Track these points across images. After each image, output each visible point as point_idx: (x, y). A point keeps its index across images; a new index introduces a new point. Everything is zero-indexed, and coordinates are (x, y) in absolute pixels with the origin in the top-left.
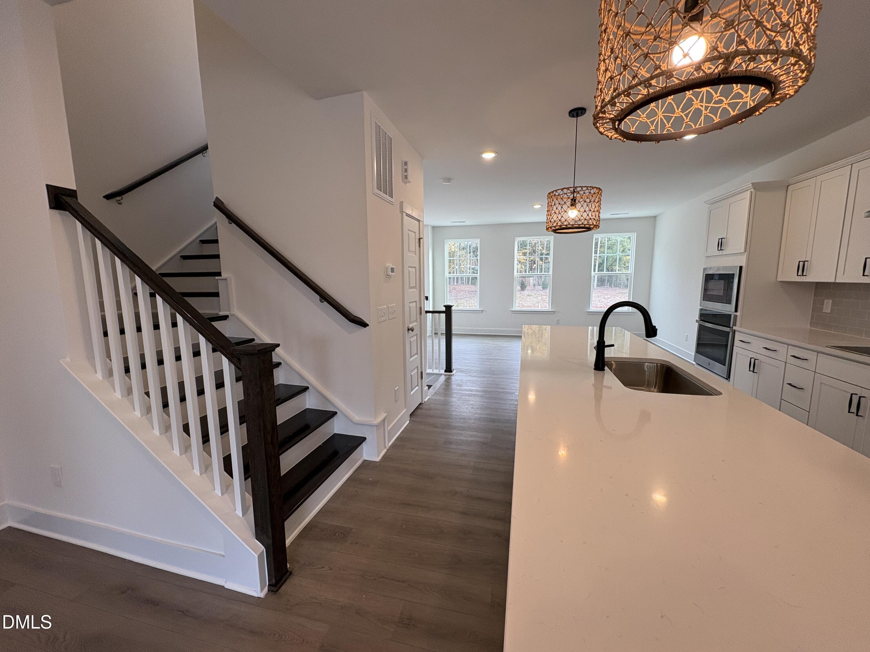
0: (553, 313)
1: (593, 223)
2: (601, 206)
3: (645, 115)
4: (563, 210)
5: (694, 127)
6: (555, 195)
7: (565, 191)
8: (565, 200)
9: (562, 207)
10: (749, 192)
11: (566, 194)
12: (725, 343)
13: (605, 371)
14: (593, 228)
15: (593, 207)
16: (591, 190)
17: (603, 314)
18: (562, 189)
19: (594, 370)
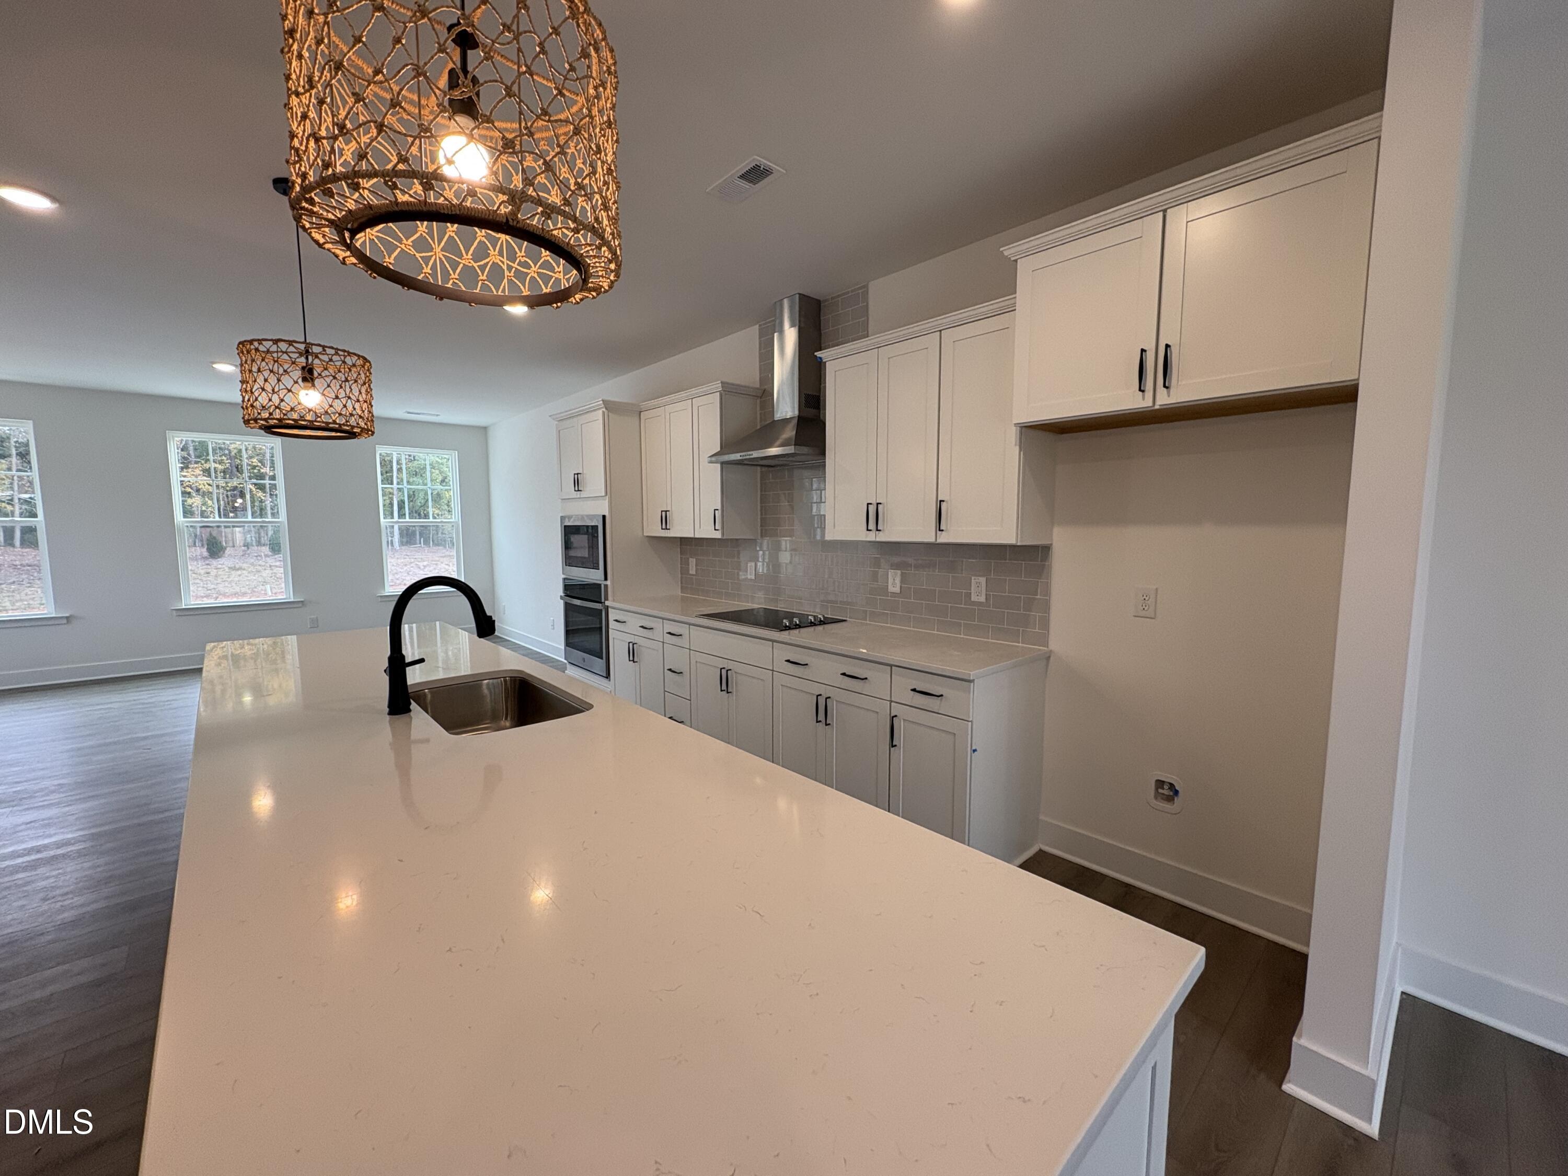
0: (300, 605)
1: (358, 424)
2: (373, 392)
3: (409, 242)
4: (282, 386)
5: (495, 293)
6: (257, 350)
7: (283, 346)
8: (286, 366)
9: (279, 380)
10: (601, 412)
11: (286, 352)
12: (598, 626)
13: (412, 714)
14: (360, 434)
15: (356, 392)
16: (345, 357)
17: (396, 599)
18: (276, 342)
19: (388, 716)
